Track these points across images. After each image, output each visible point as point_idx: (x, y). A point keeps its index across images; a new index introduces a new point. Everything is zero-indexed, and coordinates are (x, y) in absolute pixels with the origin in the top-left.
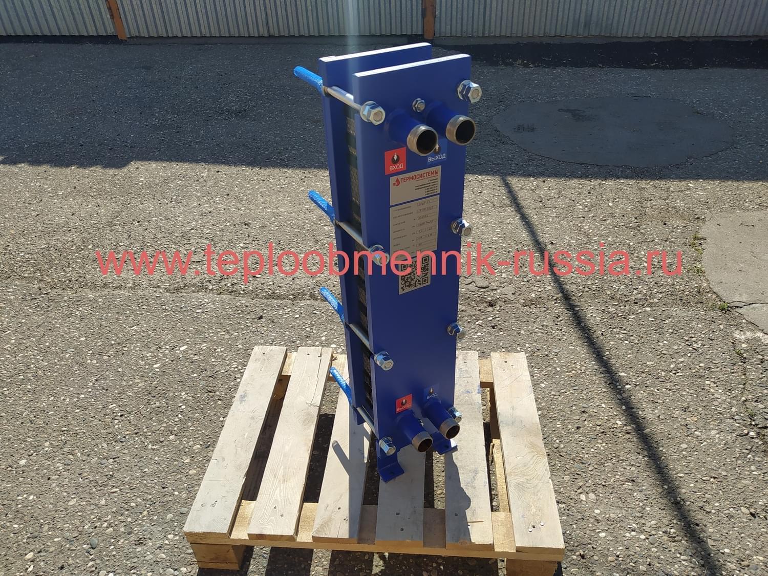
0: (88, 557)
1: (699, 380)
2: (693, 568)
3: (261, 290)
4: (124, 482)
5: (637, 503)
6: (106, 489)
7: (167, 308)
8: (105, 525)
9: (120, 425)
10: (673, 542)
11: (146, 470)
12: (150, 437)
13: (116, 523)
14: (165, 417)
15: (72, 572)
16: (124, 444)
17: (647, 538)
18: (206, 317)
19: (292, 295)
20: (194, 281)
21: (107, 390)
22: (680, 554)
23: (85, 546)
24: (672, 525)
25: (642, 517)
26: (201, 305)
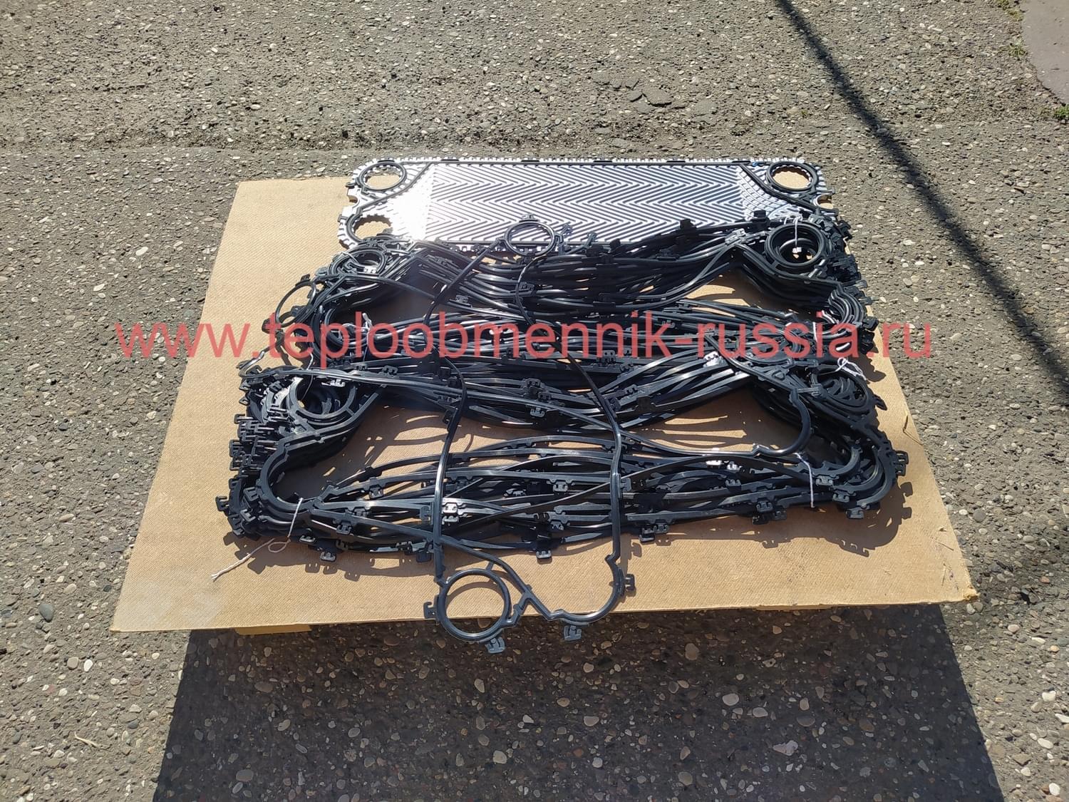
0: (41, 637)
1: (1031, 244)
2: (1043, 553)
3: (264, 133)
4: (80, 502)
5: (950, 457)
6: (50, 515)
7: (98, 179)
8: (61, 579)
9: (54, 401)
10: (1011, 515)
11: (116, 475)
12: (112, 417)
13: (81, 573)
14: (131, 380)
15: (18, 664)
16: (67, 433)
17: (971, 514)
18: (172, 190)
19: (323, 139)
20: (139, 124)
21: (17, 338)
22: (1022, 532)
23: (31, 619)
24: (1007, 488)
25: (960, 479)
26: (159, 169)
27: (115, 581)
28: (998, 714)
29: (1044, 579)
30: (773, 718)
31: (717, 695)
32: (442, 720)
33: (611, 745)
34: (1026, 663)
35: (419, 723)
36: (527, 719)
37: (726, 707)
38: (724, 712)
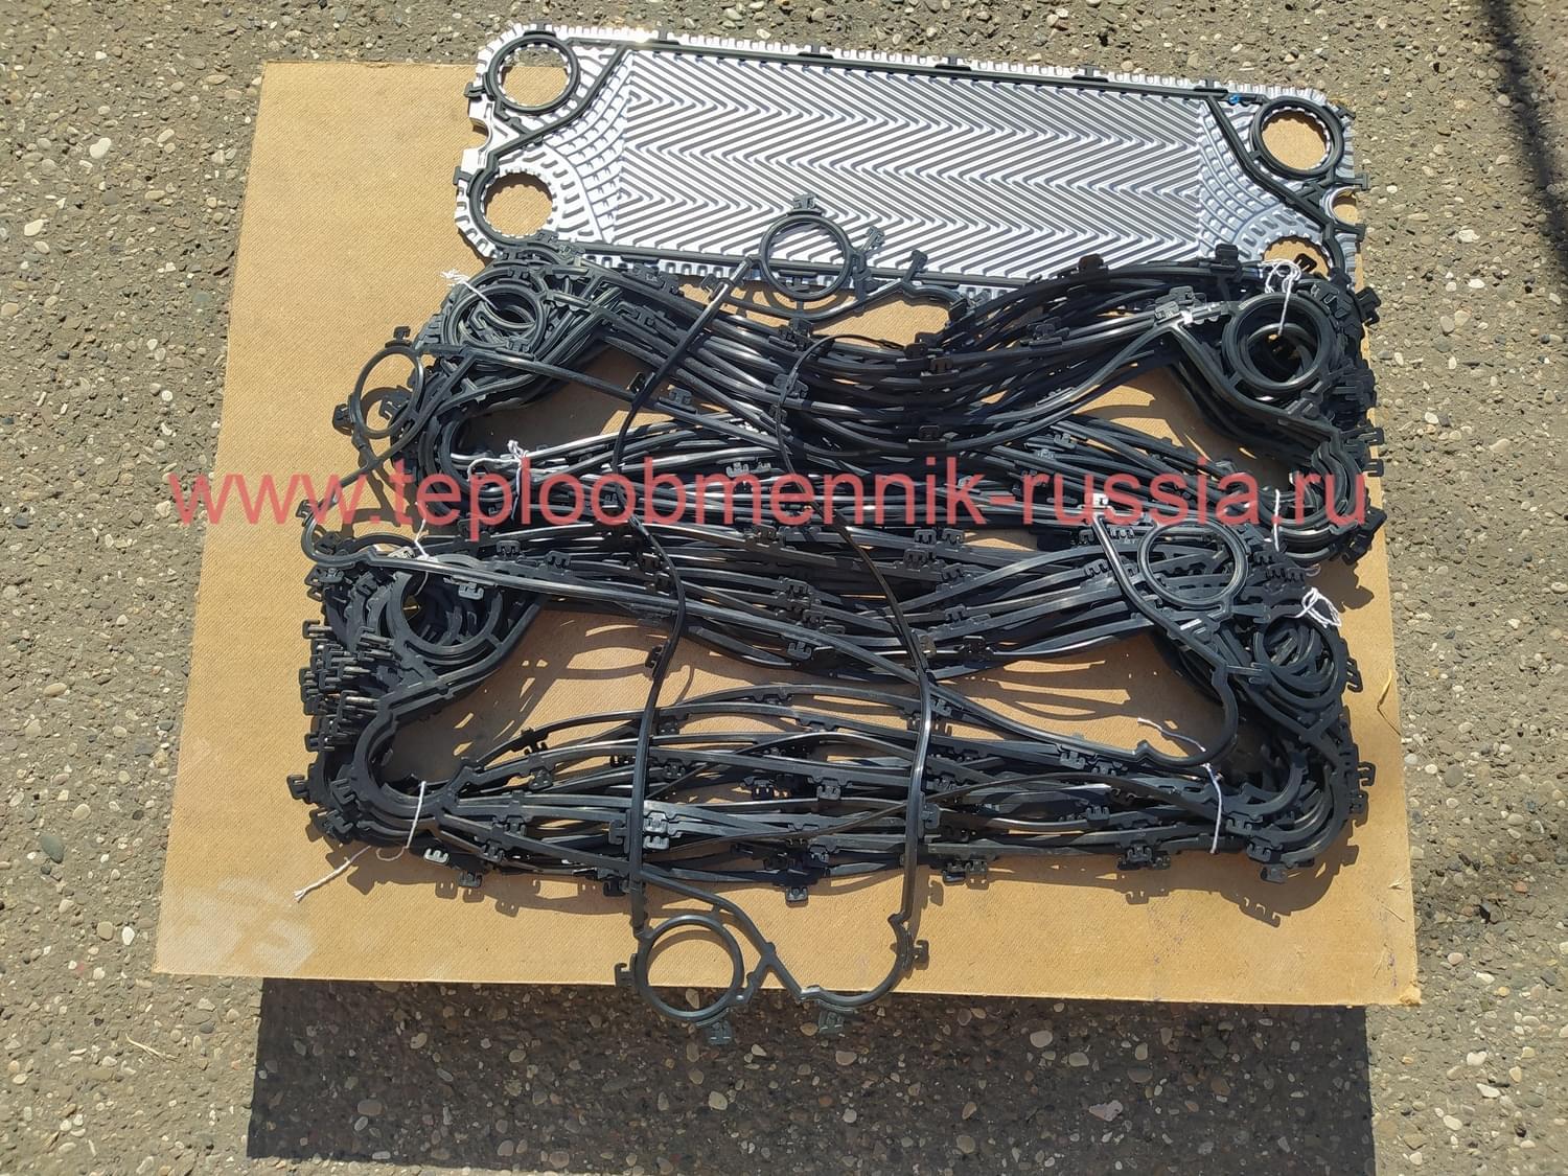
27: (149, 804)
28: (1401, 1079)
29: (1521, 887)
30: (1096, 1068)
31: (1024, 1030)
32: (639, 1045)
33: (869, 1094)
34: (1459, 1010)
35: (608, 1047)
36: (757, 1050)
37: (1033, 1049)
38: (1030, 1057)
